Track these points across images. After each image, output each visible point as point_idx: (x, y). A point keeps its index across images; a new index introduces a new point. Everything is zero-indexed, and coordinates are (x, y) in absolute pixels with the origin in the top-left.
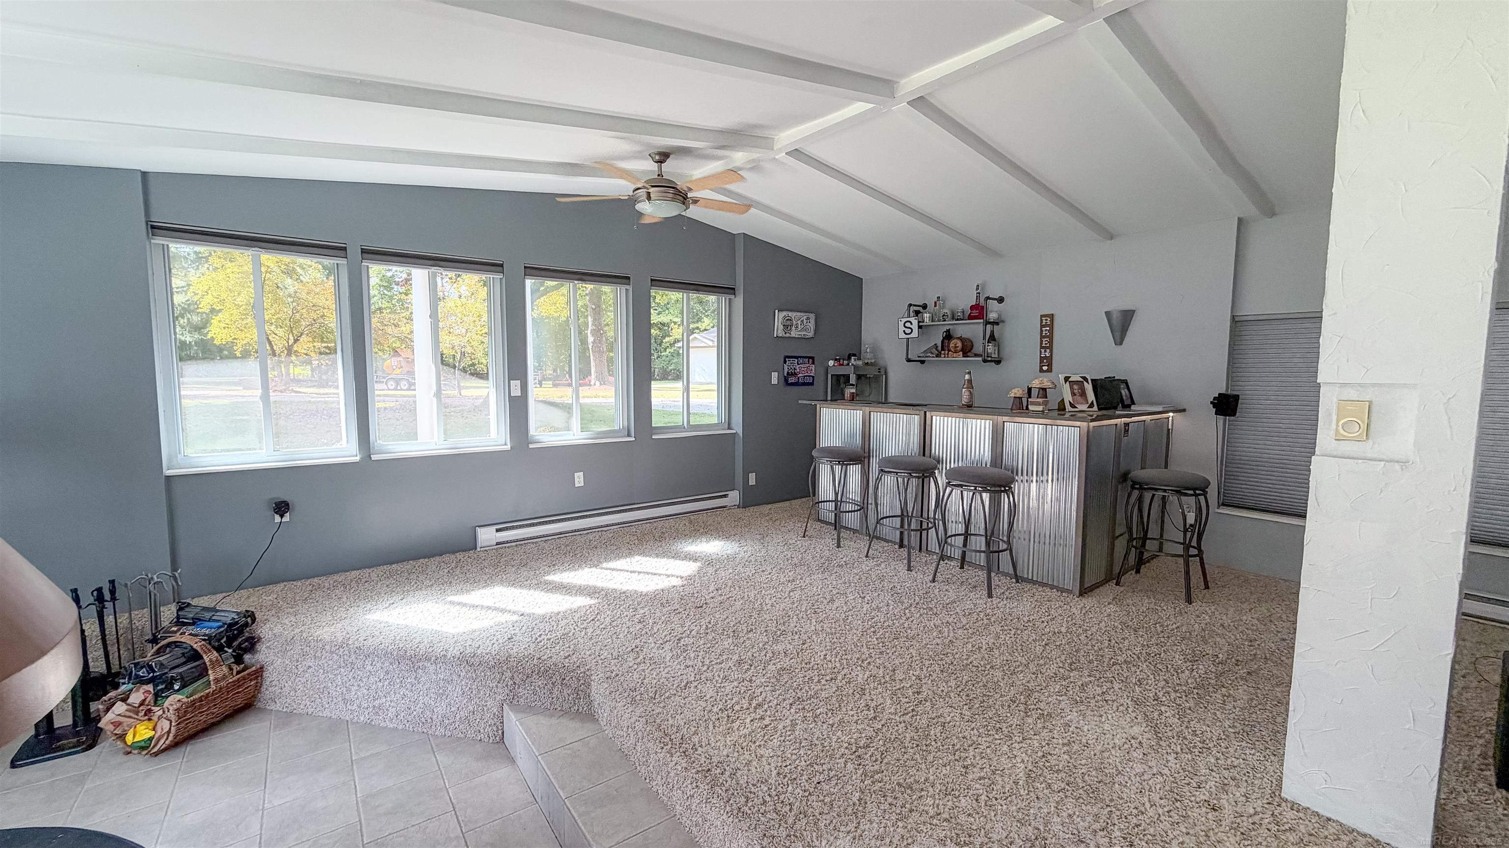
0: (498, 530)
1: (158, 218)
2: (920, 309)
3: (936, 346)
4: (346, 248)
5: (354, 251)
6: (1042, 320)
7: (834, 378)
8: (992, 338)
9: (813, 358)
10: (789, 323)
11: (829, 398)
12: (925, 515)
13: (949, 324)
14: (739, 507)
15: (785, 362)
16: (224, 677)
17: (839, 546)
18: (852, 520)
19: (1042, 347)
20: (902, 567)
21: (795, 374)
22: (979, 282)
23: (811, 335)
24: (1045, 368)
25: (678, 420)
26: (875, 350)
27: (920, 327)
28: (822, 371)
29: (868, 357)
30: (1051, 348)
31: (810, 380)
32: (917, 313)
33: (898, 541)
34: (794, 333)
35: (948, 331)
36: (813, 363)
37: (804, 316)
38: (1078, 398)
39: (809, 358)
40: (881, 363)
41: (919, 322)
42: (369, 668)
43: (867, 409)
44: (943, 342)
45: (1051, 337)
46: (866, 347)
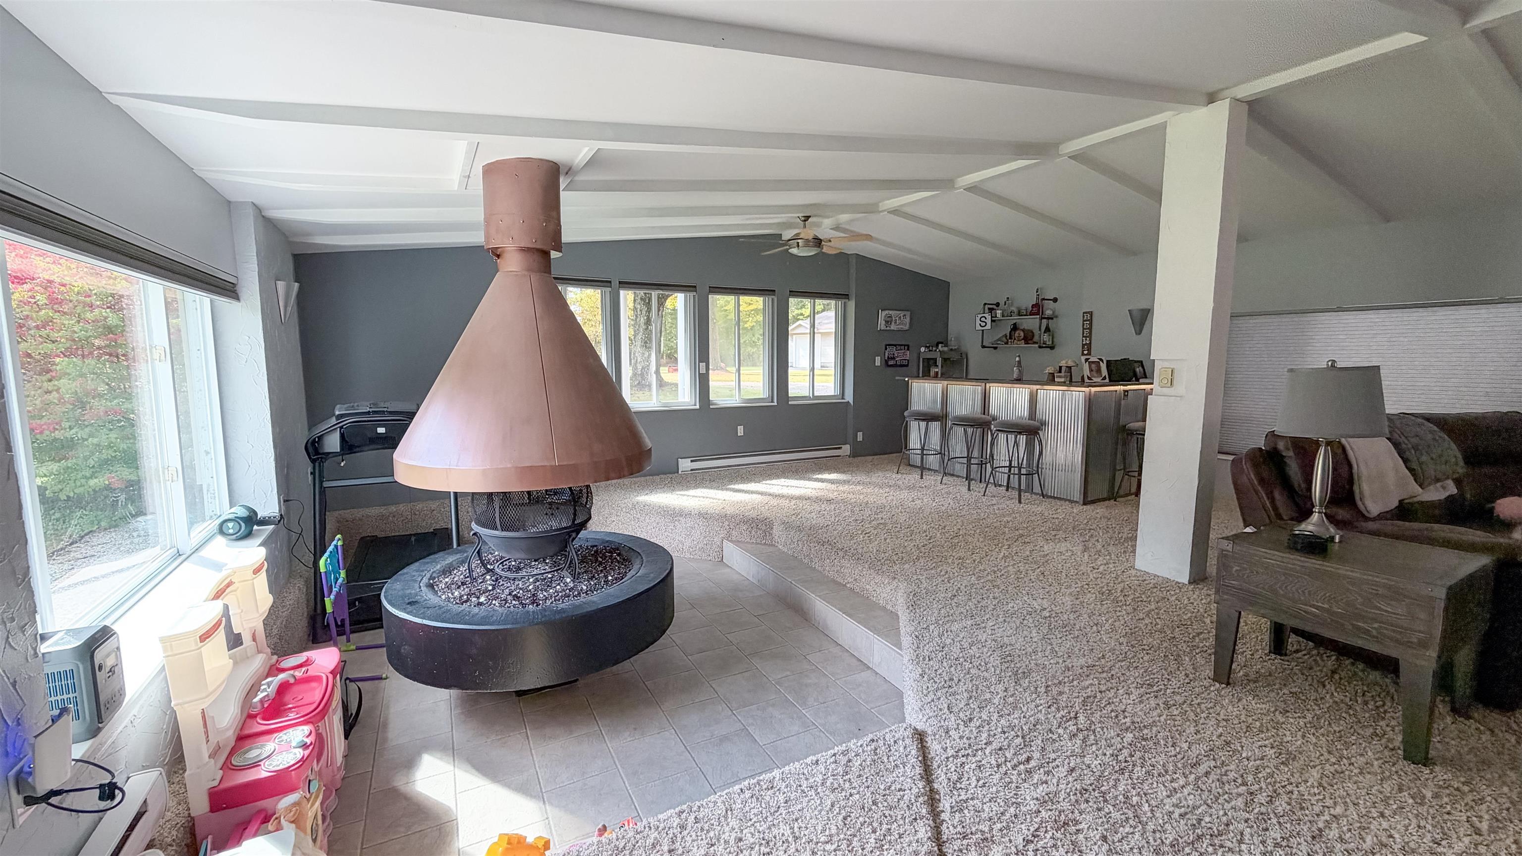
0: (692, 461)
2: (994, 307)
3: (1006, 336)
4: (610, 281)
6: (1084, 316)
7: (926, 360)
8: (1048, 330)
9: (908, 346)
10: (889, 319)
11: (921, 375)
12: (984, 456)
13: (1015, 319)
14: (849, 457)
15: (886, 349)
17: (922, 478)
18: (933, 461)
19: (1083, 337)
20: (964, 489)
21: (893, 358)
22: (1039, 287)
23: (907, 327)
24: (1086, 352)
25: (806, 393)
26: (958, 339)
27: (992, 321)
28: (915, 355)
29: (953, 344)
30: (1090, 336)
31: (905, 363)
32: (991, 310)
33: (965, 476)
34: (893, 327)
35: (1015, 324)
36: (908, 349)
37: (902, 314)
38: (1094, 374)
39: (905, 345)
40: (963, 349)
41: (992, 317)
42: (648, 521)
43: (946, 383)
44: (1010, 332)
45: (1090, 329)
46: (952, 336)
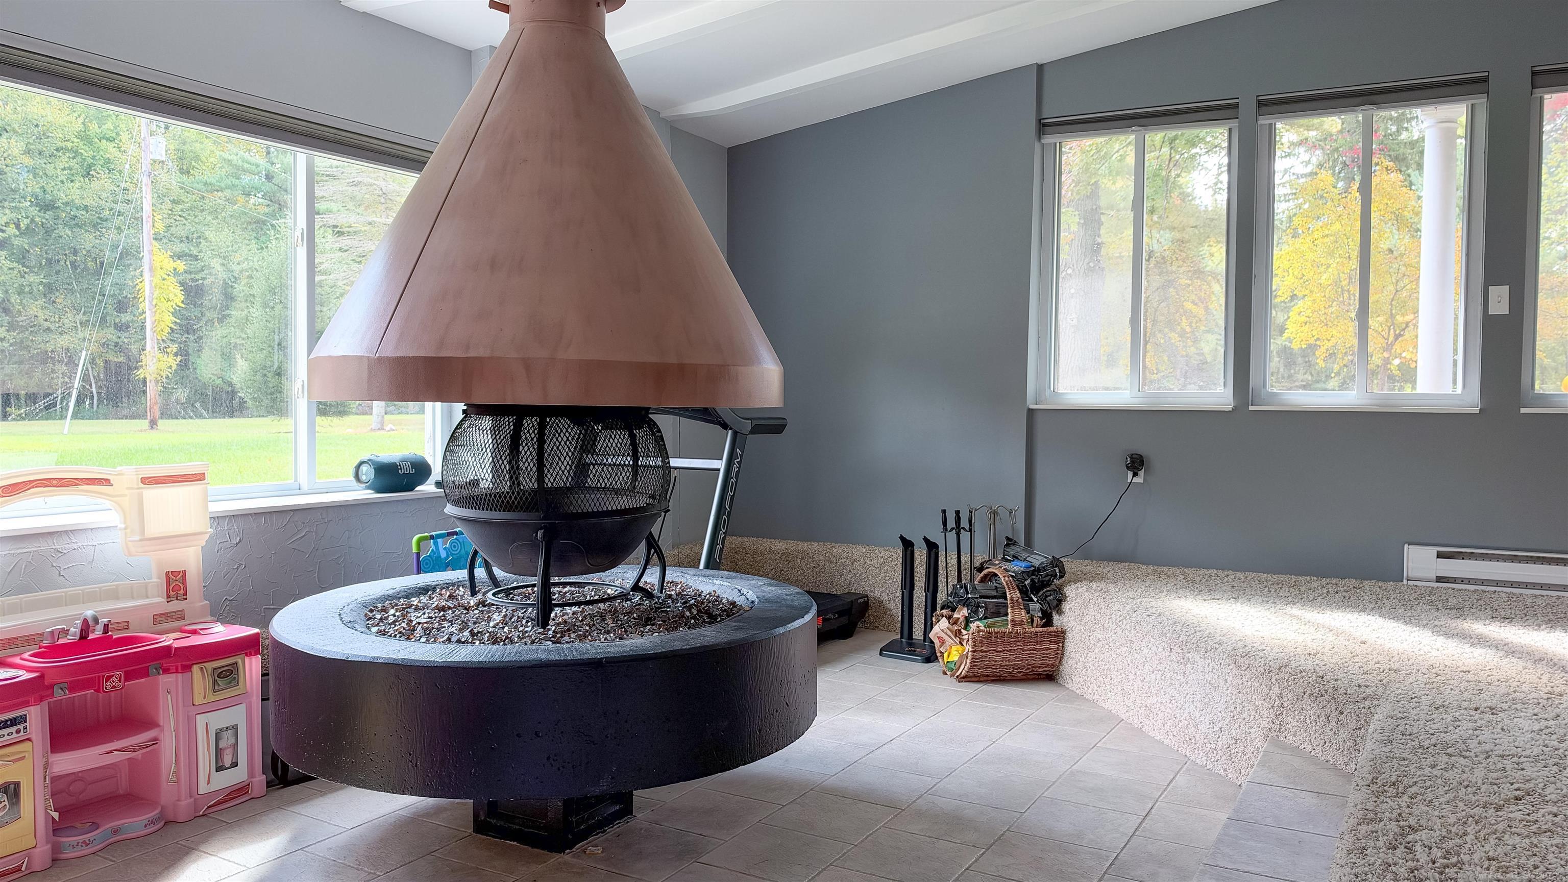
0: (1440, 555)
1: (1051, 112)
4: (1237, 104)
5: (1248, 106)
16: (1021, 623)
